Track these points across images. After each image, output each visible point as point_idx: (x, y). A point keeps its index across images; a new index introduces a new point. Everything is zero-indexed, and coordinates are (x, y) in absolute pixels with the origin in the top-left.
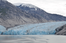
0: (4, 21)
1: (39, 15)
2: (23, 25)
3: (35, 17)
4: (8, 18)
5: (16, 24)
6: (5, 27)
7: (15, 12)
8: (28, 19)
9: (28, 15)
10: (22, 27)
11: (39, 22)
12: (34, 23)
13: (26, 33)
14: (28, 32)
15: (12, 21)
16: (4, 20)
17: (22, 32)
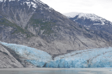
0: (49, 44)
1: (108, 33)
2: (80, 51)
3: (102, 37)
4: (55, 38)
5: (70, 48)
6: (50, 54)
7: (68, 28)
8: (90, 39)
9: (89, 33)
10: (80, 55)
11: (108, 45)
12: (100, 47)
13: (86, 65)
14: (90, 63)
16: (48, 42)
17: (79, 63)
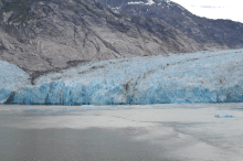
0: (22, 46)
1: (164, 23)
2: (101, 63)
3: (150, 30)
4: (38, 30)
5: (74, 56)
6: (24, 69)
7: (70, 8)
8: (124, 35)
9: (122, 20)
10: (101, 70)
11: (166, 49)
12: (148, 53)
13: (120, 98)
15: (57, 47)
16: (21, 41)
17: (102, 92)
